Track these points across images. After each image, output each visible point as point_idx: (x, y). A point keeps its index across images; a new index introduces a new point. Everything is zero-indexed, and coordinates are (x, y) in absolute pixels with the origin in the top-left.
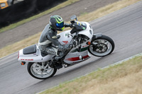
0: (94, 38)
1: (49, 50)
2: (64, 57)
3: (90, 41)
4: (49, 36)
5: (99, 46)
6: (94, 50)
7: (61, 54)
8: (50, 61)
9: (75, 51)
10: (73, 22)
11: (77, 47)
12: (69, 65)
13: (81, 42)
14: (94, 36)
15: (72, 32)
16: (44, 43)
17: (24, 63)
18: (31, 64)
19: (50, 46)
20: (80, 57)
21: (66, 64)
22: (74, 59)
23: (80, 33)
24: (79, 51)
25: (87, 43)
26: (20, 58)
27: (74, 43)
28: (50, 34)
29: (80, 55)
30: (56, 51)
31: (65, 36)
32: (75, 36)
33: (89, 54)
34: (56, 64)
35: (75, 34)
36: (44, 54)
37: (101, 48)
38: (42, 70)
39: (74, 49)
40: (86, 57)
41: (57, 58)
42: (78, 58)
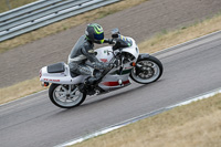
0: (140, 59)
1: (82, 69)
2: (100, 80)
3: (135, 61)
5: (144, 70)
6: (137, 74)
7: (98, 75)
8: (80, 84)
9: (114, 73)
11: (118, 68)
12: (102, 91)
13: (125, 62)
14: (140, 56)
15: (114, 49)
16: (77, 59)
17: (47, 84)
18: (55, 86)
20: (120, 82)
22: (111, 84)
23: (125, 50)
24: (119, 74)
25: (131, 64)
26: (43, 78)
27: (116, 62)
28: (86, 47)
29: (120, 78)
30: (92, 70)
31: (104, 53)
32: (118, 54)
33: (131, 81)
34: (88, 88)
35: (118, 51)
37: (146, 72)
38: (68, 96)
39: (114, 70)
40: (126, 83)
41: (92, 80)
42: (117, 83)
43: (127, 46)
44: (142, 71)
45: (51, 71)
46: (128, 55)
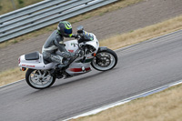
0: (99, 51)
1: (53, 57)
2: (68, 66)
3: (96, 52)
5: (102, 60)
7: (66, 62)
9: (78, 62)
11: (82, 58)
15: (79, 42)
20: (83, 68)
22: (76, 70)
23: (88, 43)
24: (82, 62)
25: (93, 55)
26: (21, 64)
28: (57, 39)
30: (61, 58)
31: (71, 45)
34: (58, 73)
35: (82, 43)
37: (105, 61)
38: (41, 79)
39: (79, 59)
40: (88, 70)
41: (61, 66)
42: (80, 70)
43: (90, 40)
44: (101, 61)
45: (28, 58)
46: (90, 47)
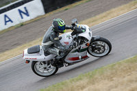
1: (51, 50)
3: (89, 42)
4: (51, 38)
6: (93, 51)
7: (62, 54)
8: (52, 60)
9: (75, 51)
10: (74, 25)
11: (77, 48)
12: (69, 64)
13: (81, 43)
14: (93, 38)
16: (47, 44)
17: (28, 62)
18: (34, 63)
19: (52, 46)
20: (80, 57)
21: (67, 63)
22: (74, 59)
23: (80, 35)
24: (78, 52)
25: (86, 45)
26: (25, 57)
27: (74, 44)
28: (52, 36)
29: (80, 55)
30: (58, 51)
31: (66, 37)
32: (75, 38)
33: (88, 55)
35: (75, 36)
36: (47, 53)
37: (99, 49)
38: (45, 68)
39: (74, 49)
40: (86, 57)
42: (78, 58)
43: (82, 32)
44: (96, 49)
